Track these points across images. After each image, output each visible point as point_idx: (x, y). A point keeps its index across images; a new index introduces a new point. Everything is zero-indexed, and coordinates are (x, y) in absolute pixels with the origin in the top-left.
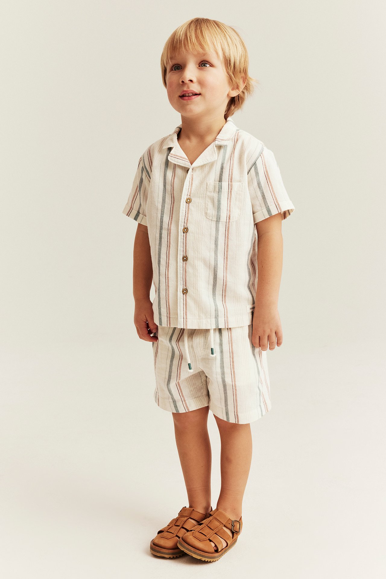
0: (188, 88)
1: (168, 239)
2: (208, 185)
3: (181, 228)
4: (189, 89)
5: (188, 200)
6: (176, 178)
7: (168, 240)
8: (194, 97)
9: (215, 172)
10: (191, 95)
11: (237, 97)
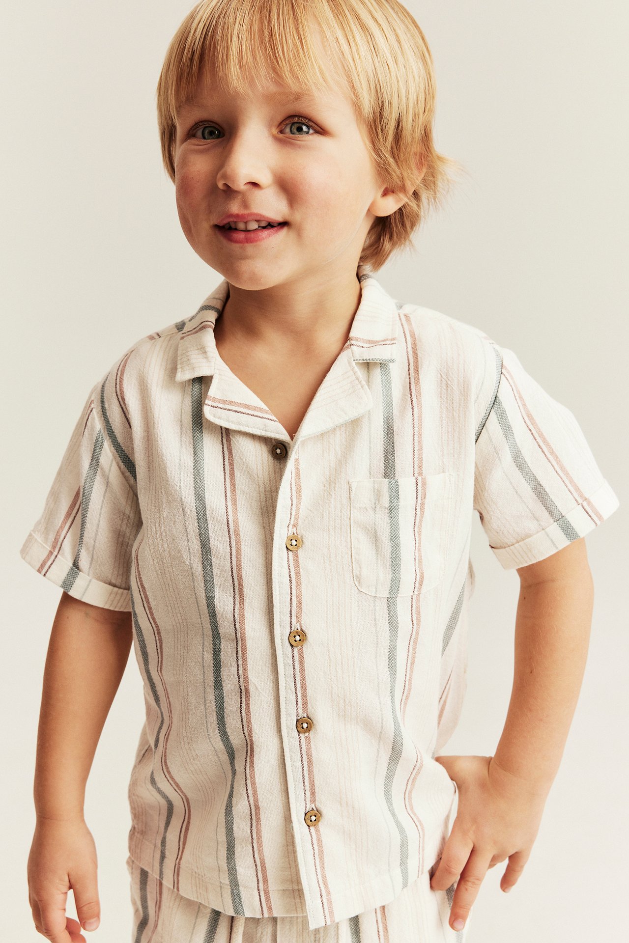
0: (245, 205)
1: (241, 668)
2: (354, 489)
3: (281, 632)
4: (246, 212)
5: (294, 543)
6: (237, 473)
7: (241, 672)
8: (265, 233)
9: (370, 448)
10: (253, 226)
11: (397, 216)
